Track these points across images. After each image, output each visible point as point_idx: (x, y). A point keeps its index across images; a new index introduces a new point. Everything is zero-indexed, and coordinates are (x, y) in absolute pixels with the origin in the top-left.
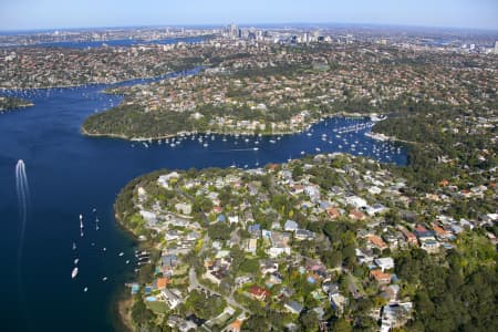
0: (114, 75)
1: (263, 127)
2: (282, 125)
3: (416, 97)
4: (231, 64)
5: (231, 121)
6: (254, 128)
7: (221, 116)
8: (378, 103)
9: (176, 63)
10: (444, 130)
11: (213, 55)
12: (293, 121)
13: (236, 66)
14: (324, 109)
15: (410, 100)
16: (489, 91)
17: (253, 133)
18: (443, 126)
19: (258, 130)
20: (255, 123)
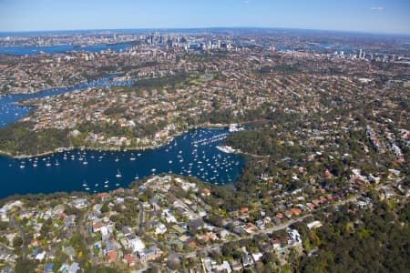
0: (32, 86)
1: (128, 143)
2: (146, 140)
3: (274, 106)
4: (136, 73)
5: (102, 138)
6: (120, 143)
7: (95, 133)
8: (239, 113)
9: (91, 72)
10: (282, 142)
11: (126, 64)
12: (157, 135)
13: (140, 74)
14: (191, 121)
15: (268, 110)
16: (337, 99)
17: (119, 149)
18: (282, 139)
19: (124, 146)
20: (123, 139)
